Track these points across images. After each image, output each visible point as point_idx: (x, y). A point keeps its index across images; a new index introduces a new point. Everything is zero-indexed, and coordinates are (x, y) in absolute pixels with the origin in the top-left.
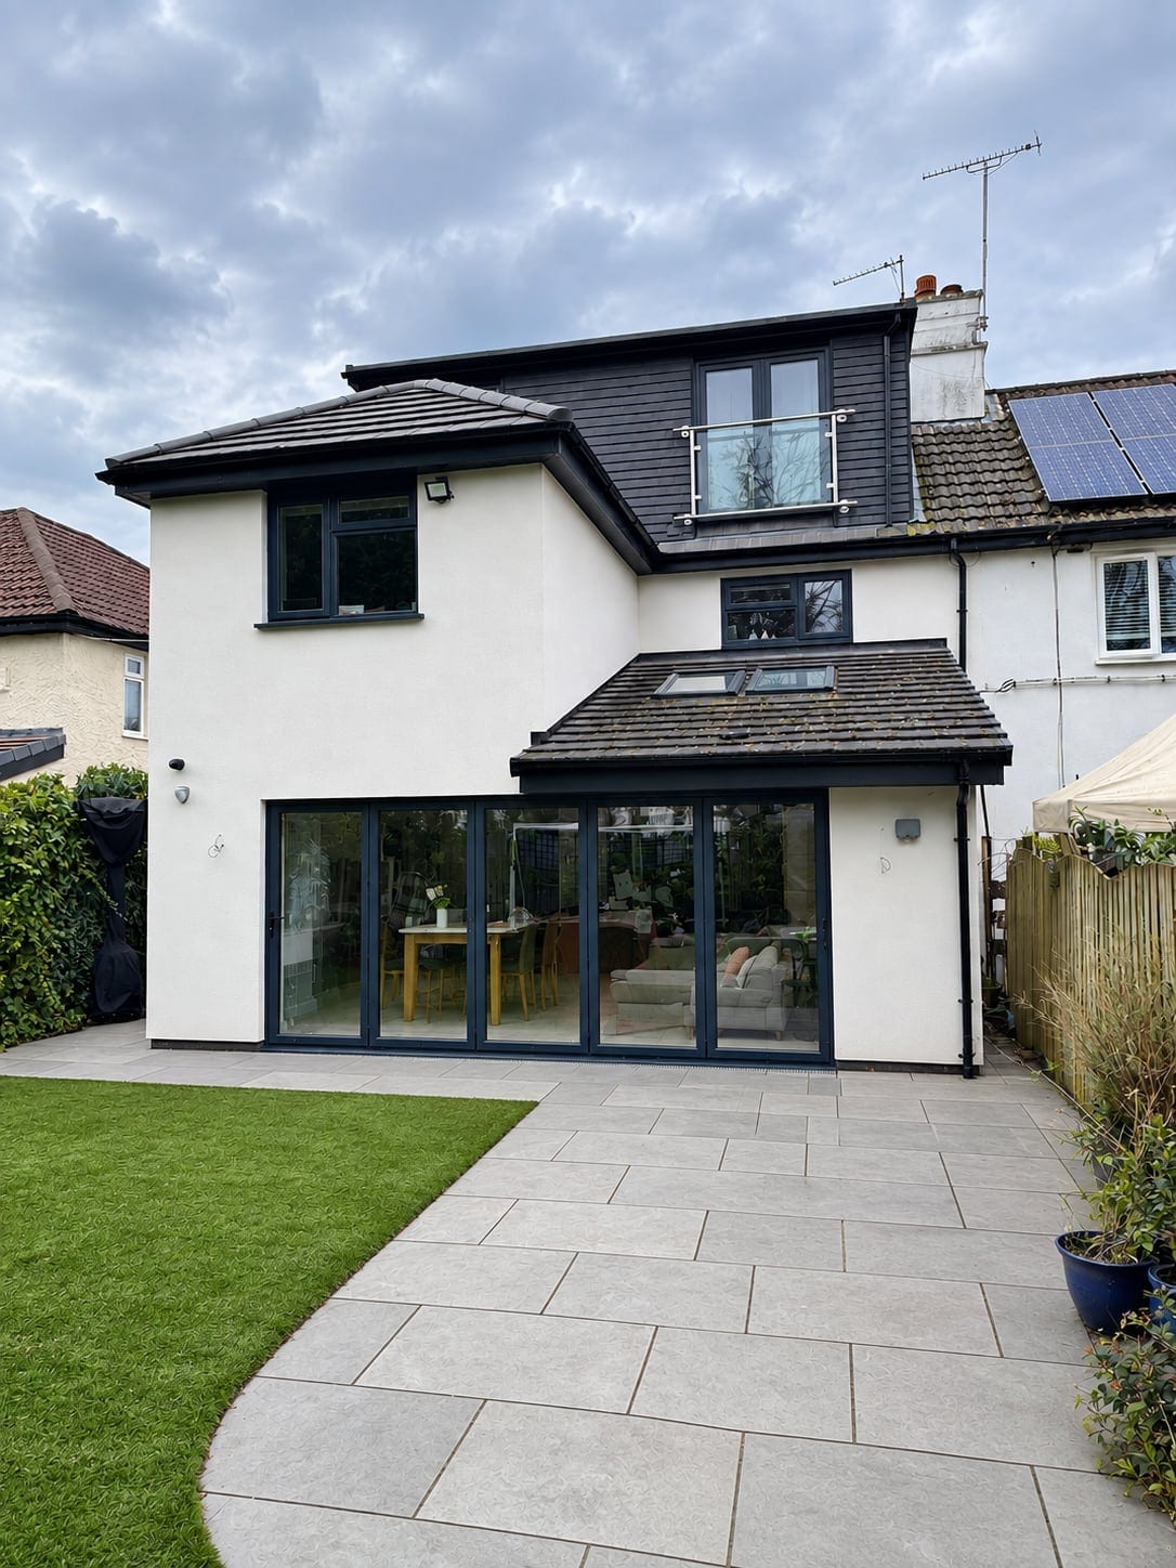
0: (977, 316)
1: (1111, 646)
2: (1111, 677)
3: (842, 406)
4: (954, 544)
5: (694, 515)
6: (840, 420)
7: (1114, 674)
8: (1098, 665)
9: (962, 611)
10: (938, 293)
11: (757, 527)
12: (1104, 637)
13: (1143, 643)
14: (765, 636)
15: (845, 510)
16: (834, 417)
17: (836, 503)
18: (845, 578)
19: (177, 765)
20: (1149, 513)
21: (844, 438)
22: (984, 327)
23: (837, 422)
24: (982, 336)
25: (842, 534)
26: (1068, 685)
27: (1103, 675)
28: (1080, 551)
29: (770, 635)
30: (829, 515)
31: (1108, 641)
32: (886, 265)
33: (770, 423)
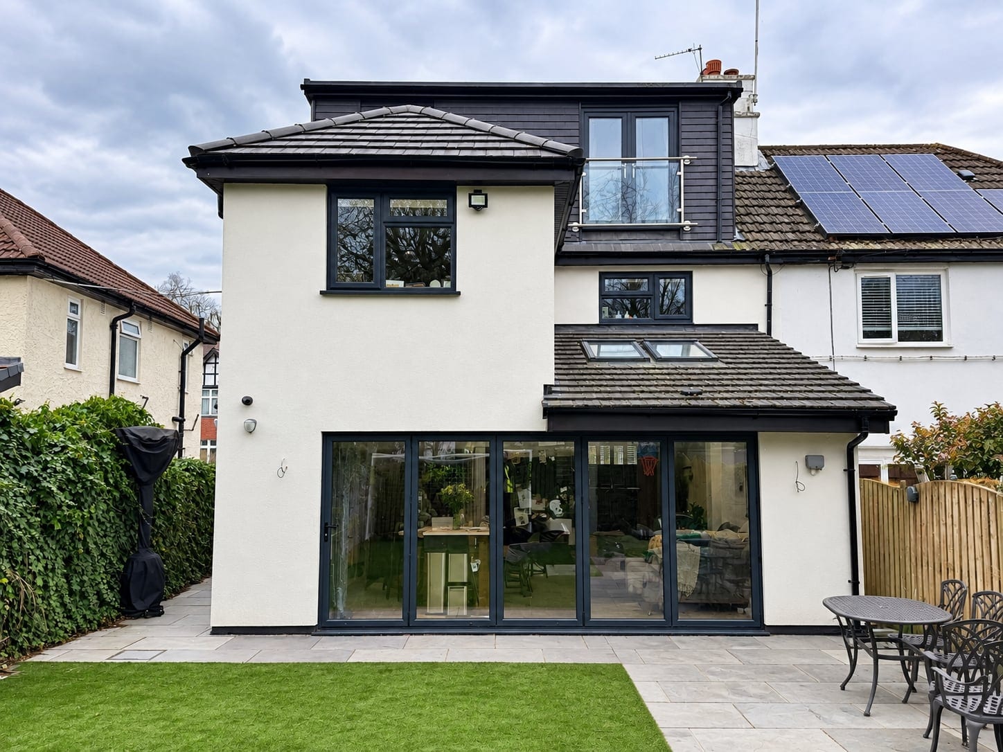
0: (750, 93)
1: (867, 335)
2: (867, 356)
3: (687, 153)
4: (767, 258)
5: (581, 224)
6: (686, 163)
7: (869, 354)
8: (857, 348)
9: (769, 305)
10: (722, 73)
11: (624, 236)
12: (861, 329)
13: (888, 334)
14: (627, 316)
15: (687, 229)
16: (682, 161)
17: (683, 223)
18: (688, 276)
19: (248, 402)
20: (890, 246)
21: (689, 176)
22: (755, 102)
23: (684, 165)
24: (755, 109)
25: (686, 246)
26: (839, 361)
27: (863, 354)
28: (847, 268)
29: (631, 315)
30: (678, 231)
31: (864, 331)
32: (690, 50)
33: (634, 161)
